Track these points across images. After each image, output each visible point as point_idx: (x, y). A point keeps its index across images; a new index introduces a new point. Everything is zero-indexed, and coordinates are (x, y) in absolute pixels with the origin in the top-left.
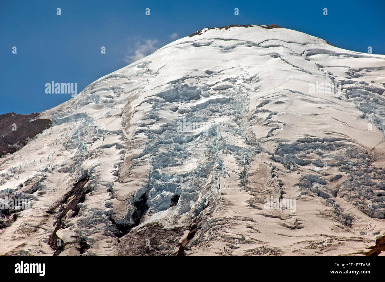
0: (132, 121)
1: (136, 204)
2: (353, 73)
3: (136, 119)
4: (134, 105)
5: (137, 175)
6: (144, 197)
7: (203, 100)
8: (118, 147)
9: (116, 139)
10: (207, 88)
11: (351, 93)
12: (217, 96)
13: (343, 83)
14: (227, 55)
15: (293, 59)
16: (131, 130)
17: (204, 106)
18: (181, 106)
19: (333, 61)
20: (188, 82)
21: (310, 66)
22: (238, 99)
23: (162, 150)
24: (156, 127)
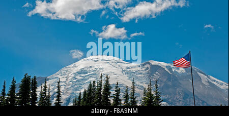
0: (69, 79)
1: (67, 101)
2: (128, 68)
3: (70, 78)
4: (70, 75)
5: (68, 93)
6: (69, 99)
7: (88, 74)
8: (64, 85)
9: (64, 83)
10: (90, 71)
11: (127, 73)
12: (92, 73)
13: (125, 70)
14: (96, 63)
15: (112, 64)
16: (68, 81)
17: (88, 75)
18: (82, 75)
19: (123, 65)
20: (85, 69)
21: (117, 66)
22: (97, 74)
23: (76, 87)
24: (75, 81)
